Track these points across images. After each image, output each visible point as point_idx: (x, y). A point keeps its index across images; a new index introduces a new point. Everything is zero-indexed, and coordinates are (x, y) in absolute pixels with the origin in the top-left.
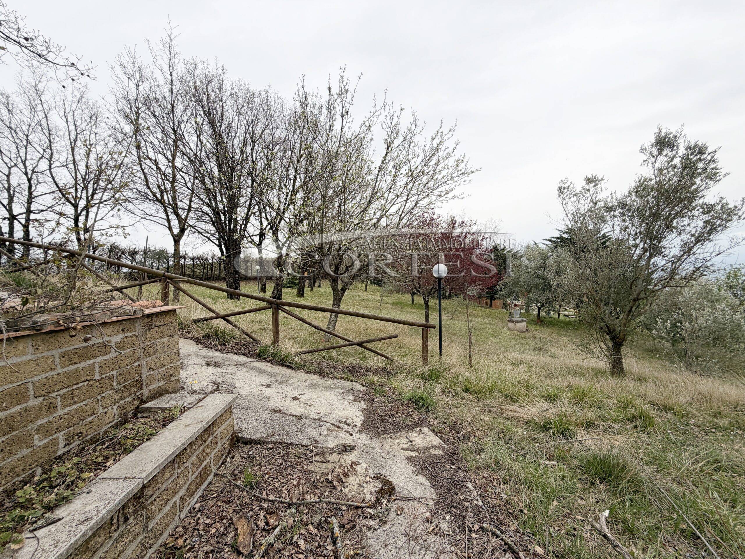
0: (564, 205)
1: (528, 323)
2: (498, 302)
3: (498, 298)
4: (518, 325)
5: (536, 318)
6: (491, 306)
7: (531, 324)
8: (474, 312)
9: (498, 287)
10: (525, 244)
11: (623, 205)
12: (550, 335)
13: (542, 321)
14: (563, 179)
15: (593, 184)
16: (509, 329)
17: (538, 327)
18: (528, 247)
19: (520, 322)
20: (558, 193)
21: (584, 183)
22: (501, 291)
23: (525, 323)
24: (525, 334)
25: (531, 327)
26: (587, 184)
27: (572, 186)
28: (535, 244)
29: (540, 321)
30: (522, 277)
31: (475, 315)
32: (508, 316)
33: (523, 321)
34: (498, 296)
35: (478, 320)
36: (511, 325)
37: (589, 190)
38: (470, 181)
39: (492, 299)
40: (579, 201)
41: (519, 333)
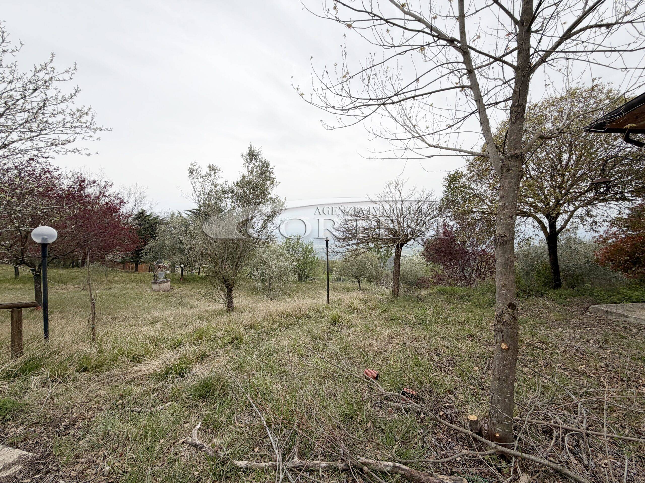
0: (194, 184)
1: (171, 282)
2: (143, 266)
3: (143, 262)
4: (163, 285)
5: (180, 277)
6: (136, 270)
7: (174, 283)
8: (116, 279)
9: (142, 251)
10: (170, 212)
11: (232, 191)
12: (190, 290)
13: (185, 279)
14: (193, 162)
15: (213, 172)
16: (154, 291)
17: (180, 285)
18: (172, 215)
19: (165, 282)
20: (189, 172)
21: (208, 170)
22: (146, 255)
23: (169, 283)
24: (168, 293)
25: (175, 286)
26: (210, 170)
27: (199, 170)
28: (179, 213)
29: (183, 280)
30: (167, 242)
31: (116, 282)
32: (153, 278)
33: (167, 282)
34: (143, 260)
35: (120, 286)
36: (155, 287)
37: (210, 175)
38: (98, 139)
39: (137, 263)
40: (204, 181)
41: (163, 293)
